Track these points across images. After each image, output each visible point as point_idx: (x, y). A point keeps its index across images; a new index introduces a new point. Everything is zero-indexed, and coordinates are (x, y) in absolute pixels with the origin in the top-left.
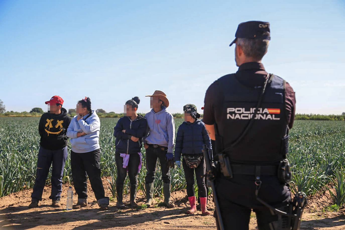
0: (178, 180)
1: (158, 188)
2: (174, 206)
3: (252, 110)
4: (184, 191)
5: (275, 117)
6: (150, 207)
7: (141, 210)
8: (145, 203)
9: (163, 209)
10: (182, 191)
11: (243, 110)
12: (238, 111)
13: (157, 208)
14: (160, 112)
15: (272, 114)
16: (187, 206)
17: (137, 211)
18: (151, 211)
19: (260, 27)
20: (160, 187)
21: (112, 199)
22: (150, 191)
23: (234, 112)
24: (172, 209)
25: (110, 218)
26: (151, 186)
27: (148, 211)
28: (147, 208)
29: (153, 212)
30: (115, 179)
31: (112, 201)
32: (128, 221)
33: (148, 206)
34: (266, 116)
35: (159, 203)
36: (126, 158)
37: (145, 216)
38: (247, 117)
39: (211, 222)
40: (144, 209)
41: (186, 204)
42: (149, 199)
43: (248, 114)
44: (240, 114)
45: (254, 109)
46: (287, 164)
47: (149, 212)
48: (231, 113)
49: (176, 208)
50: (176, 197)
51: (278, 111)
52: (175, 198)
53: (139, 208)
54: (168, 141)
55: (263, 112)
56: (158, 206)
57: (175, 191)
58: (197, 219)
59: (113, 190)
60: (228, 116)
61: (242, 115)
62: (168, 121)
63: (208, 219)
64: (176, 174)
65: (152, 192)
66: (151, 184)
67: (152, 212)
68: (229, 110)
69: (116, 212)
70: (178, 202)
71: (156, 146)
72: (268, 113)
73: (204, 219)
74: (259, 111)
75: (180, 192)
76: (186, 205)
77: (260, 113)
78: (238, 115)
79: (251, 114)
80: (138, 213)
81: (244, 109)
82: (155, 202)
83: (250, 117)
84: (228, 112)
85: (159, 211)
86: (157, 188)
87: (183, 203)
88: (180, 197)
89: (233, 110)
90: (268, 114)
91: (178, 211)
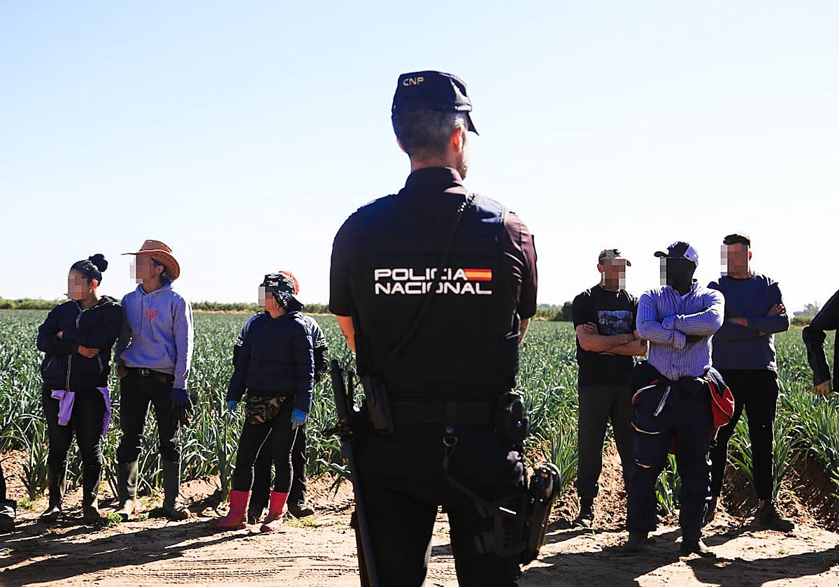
0: (194, 453)
1: (146, 474)
2: (189, 516)
3: (430, 273)
4: (209, 480)
5: (480, 289)
6: (129, 519)
7: (106, 528)
8: (114, 510)
9: (162, 523)
10: (204, 479)
11: (409, 273)
12: (398, 275)
13: (146, 522)
14: (156, 291)
15: (473, 282)
16: (219, 514)
17: (98, 529)
18: (132, 528)
19: (407, 85)
20: (152, 472)
21: (27, 505)
22: (130, 482)
23: (390, 279)
24: (183, 522)
25: (27, 549)
26: (131, 468)
27: (124, 528)
28: (122, 521)
29: (138, 530)
30: (37, 454)
31: (27, 508)
32: (78, 554)
33: (125, 518)
34: (461, 288)
35: (150, 509)
36: (66, 401)
37: (120, 541)
38: (420, 288)
39: (284, 549)
40: (115, 525)
41: (217, 510)
42: (126, 500)
43: (422, 281)
44: (403, 283)
45: (435, 270)
46: (518, 399)
47: (128, 531)
48: (383, 281)
49: (192, 520)
50: (191, 494)
51: (488, 275)
52: (188, 497)
53: (101, 523)
54: (175, 361)
55: (455, 278)
56: (149, 517)
57: (186, 481)
58: (248, 543)
59: (29, 482)
60: (378, 286)
61: (407, 285)
62: (177, 314)
63: (275, 542)
64: (191, 439)
65: (134, 482)
66: (132, 464)
67: (136, 531)
68: (378, 274)
69: (41, 536)
70: (197, 507)
71: (144, 372)
72: (465, 279)
73: (264, 542)
74: (446, 274)
75: (200, 482)
76: (217, 512)
77: (447, 281)
78: (398, 284)
79: (427, 281)
80: (100, 535)
81: (411, 270)
82: (139, 508)
83: (426, 288)
84: (377, 279)
85: (152, 527)
86: (144, 473)
87: (210, 508)
88: (200, 494)
89: (388, 273)
90: (466, 282)
91: (199, 526)
